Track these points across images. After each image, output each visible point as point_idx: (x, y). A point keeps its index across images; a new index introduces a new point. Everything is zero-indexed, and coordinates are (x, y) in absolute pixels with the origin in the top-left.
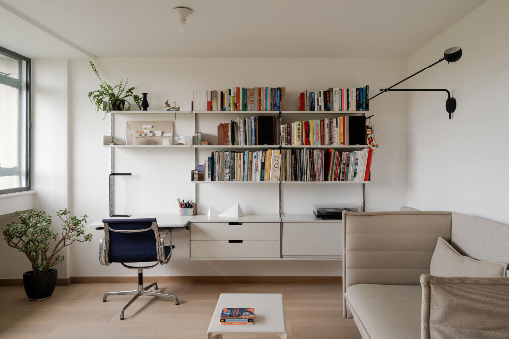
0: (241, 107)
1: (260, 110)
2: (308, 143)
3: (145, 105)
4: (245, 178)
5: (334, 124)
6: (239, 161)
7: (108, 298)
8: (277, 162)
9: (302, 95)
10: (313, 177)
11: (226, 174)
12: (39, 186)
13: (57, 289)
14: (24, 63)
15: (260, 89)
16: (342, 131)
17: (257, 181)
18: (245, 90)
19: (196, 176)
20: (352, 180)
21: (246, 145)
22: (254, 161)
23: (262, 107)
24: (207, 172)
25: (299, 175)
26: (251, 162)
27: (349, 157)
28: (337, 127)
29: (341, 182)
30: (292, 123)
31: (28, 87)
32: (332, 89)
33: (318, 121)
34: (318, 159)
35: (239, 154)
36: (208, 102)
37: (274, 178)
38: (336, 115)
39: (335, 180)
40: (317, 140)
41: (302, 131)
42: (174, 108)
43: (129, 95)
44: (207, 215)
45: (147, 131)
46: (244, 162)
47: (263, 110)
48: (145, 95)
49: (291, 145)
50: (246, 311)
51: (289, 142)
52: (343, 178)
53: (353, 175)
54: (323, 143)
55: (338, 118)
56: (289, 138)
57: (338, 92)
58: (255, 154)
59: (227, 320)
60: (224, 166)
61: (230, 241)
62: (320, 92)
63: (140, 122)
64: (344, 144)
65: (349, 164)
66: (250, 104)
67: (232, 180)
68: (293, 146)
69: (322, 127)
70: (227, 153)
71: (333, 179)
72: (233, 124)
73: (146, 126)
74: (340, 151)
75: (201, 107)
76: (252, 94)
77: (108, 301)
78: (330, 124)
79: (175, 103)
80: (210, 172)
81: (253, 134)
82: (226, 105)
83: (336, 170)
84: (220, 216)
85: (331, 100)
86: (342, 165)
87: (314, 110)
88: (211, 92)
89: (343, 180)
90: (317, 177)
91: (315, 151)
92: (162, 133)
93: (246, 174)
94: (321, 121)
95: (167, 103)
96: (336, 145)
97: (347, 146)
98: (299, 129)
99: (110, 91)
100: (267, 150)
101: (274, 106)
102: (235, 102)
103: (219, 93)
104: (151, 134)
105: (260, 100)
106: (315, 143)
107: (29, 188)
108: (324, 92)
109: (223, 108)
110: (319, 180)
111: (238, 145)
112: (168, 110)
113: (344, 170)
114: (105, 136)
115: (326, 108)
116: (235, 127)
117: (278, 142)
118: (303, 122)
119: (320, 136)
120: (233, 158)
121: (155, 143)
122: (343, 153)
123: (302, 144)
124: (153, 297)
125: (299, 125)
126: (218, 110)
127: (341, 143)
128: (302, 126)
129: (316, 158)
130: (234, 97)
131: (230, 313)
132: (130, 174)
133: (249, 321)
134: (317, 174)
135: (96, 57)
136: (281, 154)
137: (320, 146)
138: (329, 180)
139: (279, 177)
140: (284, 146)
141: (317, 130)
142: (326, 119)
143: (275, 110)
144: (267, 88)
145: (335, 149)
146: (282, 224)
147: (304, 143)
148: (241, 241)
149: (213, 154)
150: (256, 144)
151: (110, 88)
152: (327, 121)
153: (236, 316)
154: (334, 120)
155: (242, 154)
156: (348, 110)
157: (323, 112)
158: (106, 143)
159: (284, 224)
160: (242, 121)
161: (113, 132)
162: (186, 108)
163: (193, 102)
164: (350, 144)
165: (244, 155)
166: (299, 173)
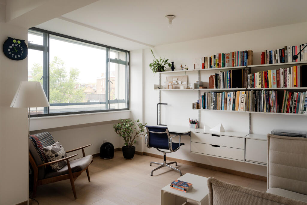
0: (221, 65)
1: (233, 66)
2: (267, 86)
3: (173, 68)
4: (223, 108)
5: (288, 72)
6: (219, 98)
7: (152, 164)
8: (243, 99)
9: (263, 54)
10: (269, 109)
11: (212, 106)
12: (132, 108)
13: (135, 156)
14: (127, 53)
15: (233, 53)
16: (295, 76)
17: (230, 110)
18: (224, 55)
19: (195, 106)
20: (302, 113)
21: (224, 88)
22: (228, 98)
23: (235, 64)
24: (201, 104)
25: (258, 108)
26: (227, 99)
27: (299, 96)
28: (290, 74)
29: (292, 114)
30: (256, 73)
31: (129, 64)
32: (286, 47)
33: (275, 71)
34: (273, 97)
35: (219, 94)
36: (202, 64)
37: (241, 109)
38: (290, 66)
39: (287, 112)
40: (274, 84)
41: (262, 78)
42: (185, 69)
43: (166, 64)
44: (203, 128)
45: (174, 82)
46: (222, 99)
47: (235, 66)
48: (173, 63)
49: (254, 87)
50: (186, 184)
51: (253, 85)
52: (294, 111)
53: (303, 109)
54: (278, 85)
55: (291, 68)
56: (253, 83)
57: (292, 49)
58: (229, 93)
59: (173, 186)
60: (211, 101)
61: (213, 146)
62: (277, 51)
63: (172, 77)
64: (296, 86)
65: (299, 101)
66: (227, 63)
67: (215, 109)
68: (256, 88)
69: (278, 74)
70: (212, 93)
71: (285, 111)
72: (217, 75)
73: (174, 79)
74: (292, 92)
75: (199, 67)
76: (228, 57)
77: (153, 166)
78: (285, 72)
79: (186, 66)
80: (203, 104)
81: (229, 81)
82: (213, 65)
83: (288, 105)
84: (211, 130)
85: (286, 55)
86: (293, 102)
87: (272, 63)
88: (204, 58)
89: (294, 113)
90: (272, 110)
91: (271, 92)
92: (182, 82)
93: (223, 106)
94: (277, 70)
95: (182, 66)
96: (289, 87)
97: (299, 88)
98: (260, 77)
99: (157, 63)
100: (236, 91)
101: (243, 63)
102: (218, 62)
103: (209, 58)
104: (176, 83)
105: (233, 60)
106: (272, 85)
107: (128, 109)
108: (280, 50)
109: (211, 67)
110: (274, 112)
111: (219, 88)
112: (182, 70)
113: (295, 106)
114: (155, 85)
115: (281, 61)
116: (218, 78)
117: (245, 86)
118: (263, 72)
119: (276, 81)
120: (216, 96)
121: (179, 88)
122: (294, 93)
123: (262, 86)
124: (171, 169)
125: (260, 74)
126: (208, 68)
127: (294, 86)
128: (262, 75)
129: (271, 96)
130: (217, 59)
131: (177, 183)
132: (167, 104)
133: (185, 190)
134: (272, 108)
135: (154, 46)
136: (245, 93)
137: (276, 88)
138: (282, 111)
139: (244, 109)
140: (249, 88)
141: (274, 77)
142: (281, 69)
143: (244, 65)
144: (238, 52)
145: (287, 90)
146: (245, 139)
147: (264, 86)
148: (219, 146)
149: (204, 94)
150: (231, 88)
151: (158, 61)
152: (282, 70)
153: (178, 185)
154: (288, 69)
155: (221, 94)
156: (300, 61)
157: (279, 64)
158: (155, 88)
159: (247, 139)
160: (222, 73)
161: (160, 83)
162: (191, 68)
163: (195, 65)
164: (302, 86)
165: (222, 94)
166: (258, 106)
